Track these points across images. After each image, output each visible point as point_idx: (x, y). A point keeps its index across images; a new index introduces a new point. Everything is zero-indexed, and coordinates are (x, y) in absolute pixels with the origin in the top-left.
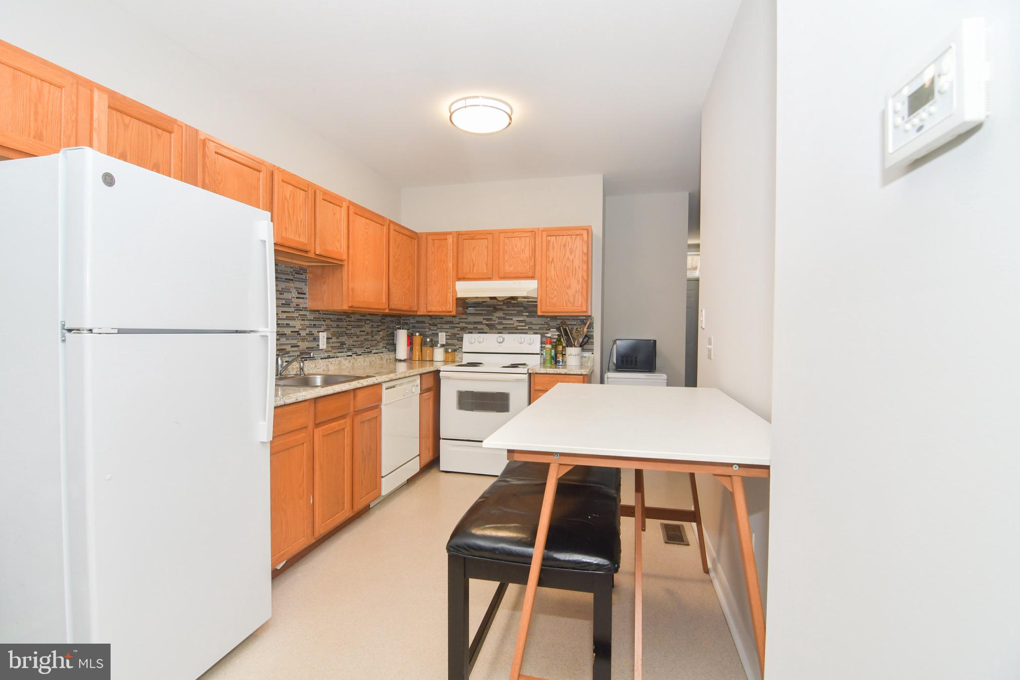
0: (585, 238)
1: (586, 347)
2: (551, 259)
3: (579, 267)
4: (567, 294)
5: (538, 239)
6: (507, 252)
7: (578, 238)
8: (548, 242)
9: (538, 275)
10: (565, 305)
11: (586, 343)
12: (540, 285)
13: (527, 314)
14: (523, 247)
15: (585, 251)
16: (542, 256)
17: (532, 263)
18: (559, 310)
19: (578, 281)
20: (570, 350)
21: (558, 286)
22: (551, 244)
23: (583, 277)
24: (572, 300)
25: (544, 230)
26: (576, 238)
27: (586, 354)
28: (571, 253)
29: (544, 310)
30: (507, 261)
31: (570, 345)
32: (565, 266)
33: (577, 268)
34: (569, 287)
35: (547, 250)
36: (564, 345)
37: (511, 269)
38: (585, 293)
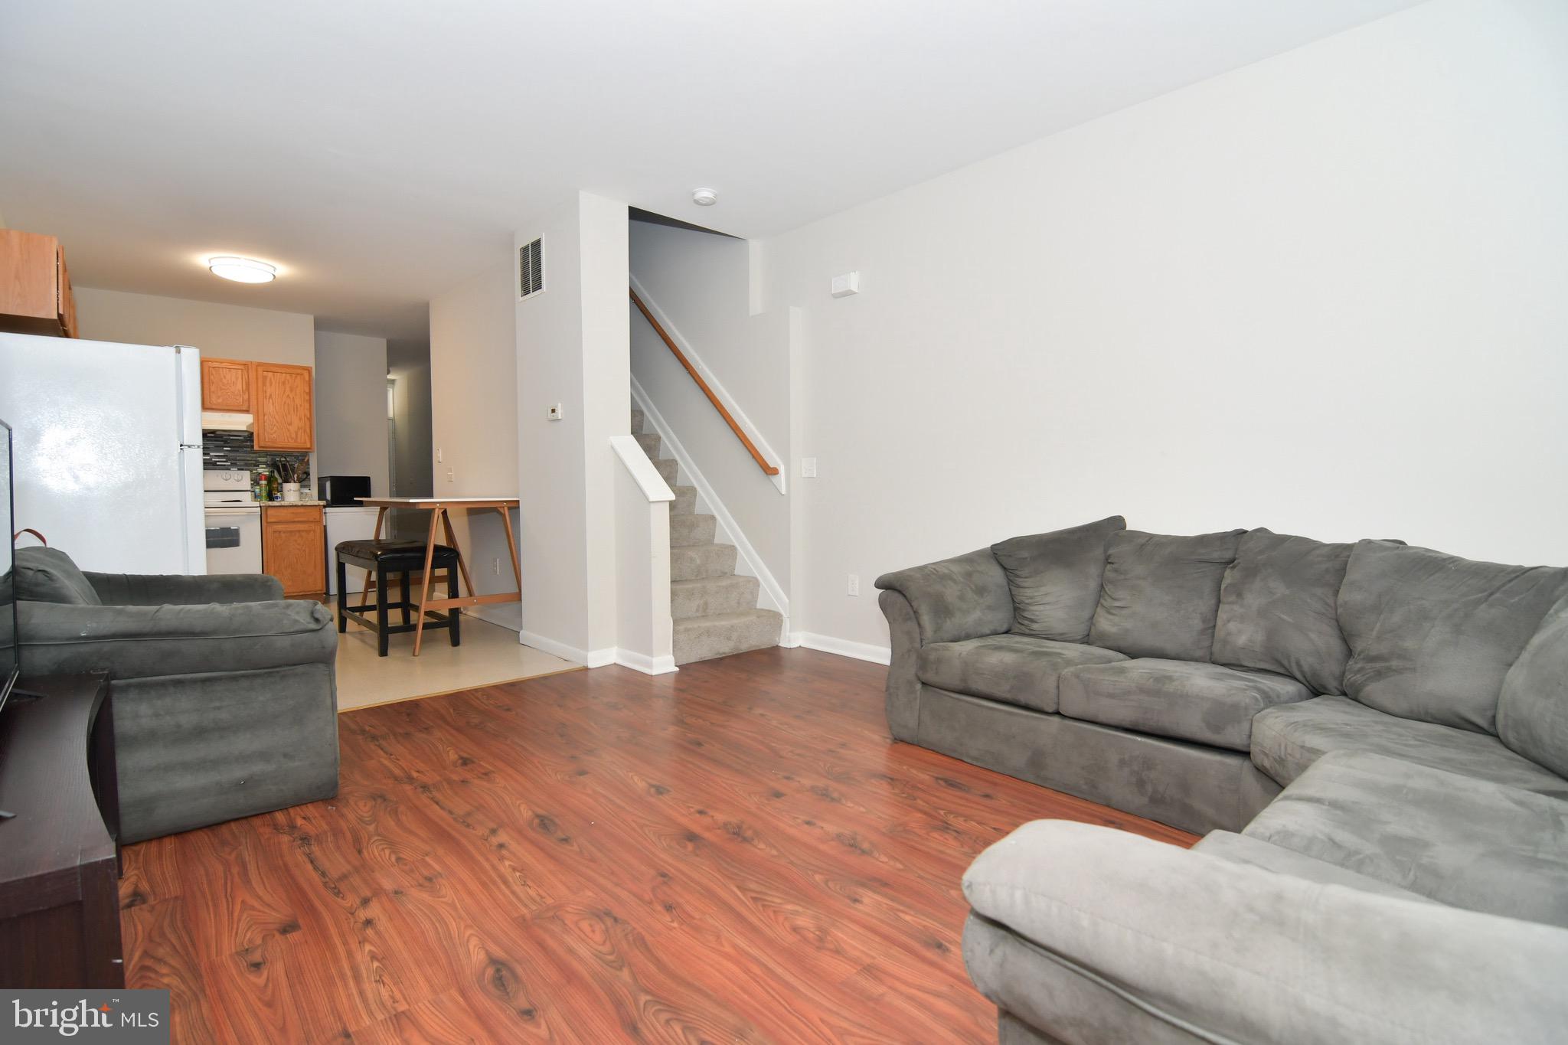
0: (307, 378)
1: (304, 483)
2: (268, 395)
3: (301, 406)
4: (289, 431)
5: (252, 374)
6: (213, 383)
7: (299, 377)
8: (265, 378)
9: (253, 408)
10: (286, 441)
11: (304, 480)
12: (257, 419)
13: (229, 449)
14: (234, 379)
15: (307, 390)
16: (257, 391)
17: (246, 397)
18: (280, 446)
19: (300, 419)
20: (287, 486)
21: (277, 422)
22: (268, 379)
23: (305, 416)
24: (294, 436)
25: (259, 365)
26: (296, 377)
27: (306, 491)
28: (291, 391)
29: (262, 444)
30: (214, 392)
31: (287, 481)
32: (285, 403)
33: (299, 406)
34: (290, 424)
35: (264, 384)
36: (280, 481)
37: (220, 401)
38: (308, 431)
